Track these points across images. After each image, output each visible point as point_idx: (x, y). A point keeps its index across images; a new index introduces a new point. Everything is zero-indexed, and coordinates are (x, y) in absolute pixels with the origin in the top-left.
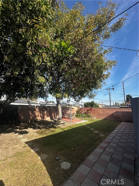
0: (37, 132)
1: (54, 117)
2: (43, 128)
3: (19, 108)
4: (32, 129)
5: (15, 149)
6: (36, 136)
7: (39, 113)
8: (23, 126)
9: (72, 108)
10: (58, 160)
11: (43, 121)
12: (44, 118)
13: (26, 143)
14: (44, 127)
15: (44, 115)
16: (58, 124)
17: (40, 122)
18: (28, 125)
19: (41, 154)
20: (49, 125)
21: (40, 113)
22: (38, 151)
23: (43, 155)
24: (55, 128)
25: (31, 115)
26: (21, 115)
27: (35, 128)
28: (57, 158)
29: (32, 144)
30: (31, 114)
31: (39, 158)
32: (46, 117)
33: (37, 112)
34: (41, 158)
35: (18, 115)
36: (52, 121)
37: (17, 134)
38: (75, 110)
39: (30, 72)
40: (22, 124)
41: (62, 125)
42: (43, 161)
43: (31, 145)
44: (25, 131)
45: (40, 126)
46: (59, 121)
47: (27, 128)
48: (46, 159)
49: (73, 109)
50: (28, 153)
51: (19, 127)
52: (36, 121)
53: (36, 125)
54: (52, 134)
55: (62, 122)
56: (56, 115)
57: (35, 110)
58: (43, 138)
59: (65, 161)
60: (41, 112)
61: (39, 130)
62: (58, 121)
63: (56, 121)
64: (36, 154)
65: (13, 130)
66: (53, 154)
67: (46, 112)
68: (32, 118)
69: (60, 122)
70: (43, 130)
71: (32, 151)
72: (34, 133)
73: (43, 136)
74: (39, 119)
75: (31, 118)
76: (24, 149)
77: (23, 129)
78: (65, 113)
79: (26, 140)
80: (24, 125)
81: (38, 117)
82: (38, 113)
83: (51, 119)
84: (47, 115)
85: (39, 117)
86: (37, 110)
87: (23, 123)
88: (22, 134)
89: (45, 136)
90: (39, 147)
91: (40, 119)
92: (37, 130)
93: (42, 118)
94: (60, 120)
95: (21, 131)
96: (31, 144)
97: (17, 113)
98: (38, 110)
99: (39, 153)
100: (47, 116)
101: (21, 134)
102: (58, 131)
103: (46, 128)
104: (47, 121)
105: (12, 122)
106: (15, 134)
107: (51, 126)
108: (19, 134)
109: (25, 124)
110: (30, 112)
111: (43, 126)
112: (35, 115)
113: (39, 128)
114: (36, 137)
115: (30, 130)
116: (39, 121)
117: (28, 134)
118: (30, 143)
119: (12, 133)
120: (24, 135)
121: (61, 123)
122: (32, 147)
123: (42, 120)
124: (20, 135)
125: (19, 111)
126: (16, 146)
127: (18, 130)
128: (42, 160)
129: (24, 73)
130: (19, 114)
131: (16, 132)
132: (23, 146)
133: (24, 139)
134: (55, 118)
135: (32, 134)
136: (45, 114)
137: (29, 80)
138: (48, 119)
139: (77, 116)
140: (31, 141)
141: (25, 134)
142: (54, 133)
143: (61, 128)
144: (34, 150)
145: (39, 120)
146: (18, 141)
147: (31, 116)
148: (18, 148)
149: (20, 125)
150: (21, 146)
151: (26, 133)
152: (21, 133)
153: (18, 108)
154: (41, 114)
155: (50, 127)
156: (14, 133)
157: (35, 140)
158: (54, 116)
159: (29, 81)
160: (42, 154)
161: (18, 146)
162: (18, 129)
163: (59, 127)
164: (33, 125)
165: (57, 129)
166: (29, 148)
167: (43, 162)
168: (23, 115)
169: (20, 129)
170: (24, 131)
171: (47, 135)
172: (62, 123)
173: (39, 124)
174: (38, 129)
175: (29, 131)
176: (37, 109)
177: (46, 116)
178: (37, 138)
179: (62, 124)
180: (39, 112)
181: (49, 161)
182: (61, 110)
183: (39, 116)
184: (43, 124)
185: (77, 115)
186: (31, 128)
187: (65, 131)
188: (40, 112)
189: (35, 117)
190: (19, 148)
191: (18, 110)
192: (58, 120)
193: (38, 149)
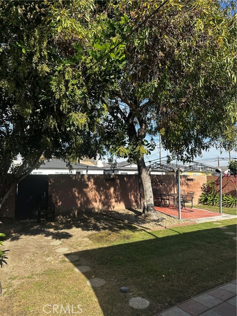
0: (90, 237)
1: (134, 204)
2: (104, 228)
3: (51, 182)
4: (80, 229)
5: (45, 264)
6: (87, 244)
7: (97, 193)
8: (62, 223)
9: (188, 180)
10: (126, 292)
11: (107, 212)
12: (109, 206)
13: (67, 255)
14: (107, 227)
15: (108, 197)
16: (144, 222)
17: (101, 214)
18: (73, 221)
19: (93, 277)
20: (120, 223)
21: (99, 193)
22: (87, 272)
23: (96, 280)
24: (134, 229)
25: (78, 198)
26: (55, 197)
27: (86, 227)
28: (123, 288)
29: (79, 259)
30: (77, 195)
31: (88, 283)
32: (114, 204)
33: (91, 190)
34: (91, 284)
35: (49, 197)
36: (131, 213)
37: (50, 238)
38: (198, 183)
39: (53, 106)
40: (60, 218)
41: (152, 224)
42: (95, 289)
43: (75, 260)
44: (66, 233)
45: (99, 224)
46: (146, 212)
47: (70, 227)
48: (102, 286)
49: (192, 180)
50: (67, 273)
51: (53, 224)
52: (91, 213)
53: (90, 222)
54: (122, 242)
55: (154, 215)
56: (139, 197)
57: (87, 186)
58: (100, 249)
59: (139, 295)
60: (102, 191)
61: (94, 232)
62: (143, 215)
63: (140, 214)
64: (83, 277)
65: (43, 229)
66: (118, 281)
67: (112, 190)
68: (81, 203)
69: (150, 215)
70: (103, 233)
71: (76, 270)
72: (84, 237)
73: (101, 246)
74: (97, 206)
75: (79, 205)
76: (62, 266)
77: (62, 229)
78: (167, 192)
79: (66, 250)
80: (64, 221)
81: (94, 203)
82: (93, 193)
83: (129, 207)
84: (117, 198)
85: (96, 202)
86: (90, 185)
87: (63, 216)
88: (60, 239)
89: (105, 246)
90: (90, 266)
91: (100, 207)
92: (90, 232)
93: (104, 206)
94: (148, 211)
95: (58, 233)
96: (77, 258)
97: (47, 194)
98: (94, 186)
99: (88, 275)
100: (116, 201)
101: (57, 239)
102: (138, 237)
103: (111, 229)
104: (118, 213)
105: (39, 213)
106: (46, 238)
107: (125, 224)
108: (53, 238)
109: (66, 217)
110: (75, 191)
111: (106, 225)
112: (88, 198)
113: (96, 228)
114: (86, 246)
115: (75, 231)
116: (97, 213)
117: (71, 238)
118: (73, 256)
119: (40, 235)
120: (62, 240)
121: (152, 218)
122: (77, 264)
123: (104, 211)
124: (54, 240)
125: (50, 188)
126: (48, 259)
127: (52, 230)
128: (93, 287)
129: (41, 109)
130: (52, 196)
131: (48, 234)
132: (61, 260)
133: (62, 248)
134: (138, 204)
135: (80, 239)
136: (111, 196)
137: (52, 123)
138: (119, 207)
139: (204, 201)
140: (75, 254)
141: (64, 238)
142: (127, 241)
143: (148, 231)
144: (80, 270)
145: (97, 211)
146: (51, 252)
147: (79, 200)
148: (50, 263)
149: (57, 220)
150: (56, 260)
151: (67, 236)
152: (58, 236)
153: (48, 183)
154: (101, 196)
155: (121, 228)
156: (44, 235)
157: (85, 251)
158: (136, 201)
159: (54, 125)
160: (95, 277)
161: (52, 259)
162: (51, 228)
163: (145, 229)
164: (85, 220)
165: (137, 233)
166: (71, 265)
167: (95, 291)
168: (59, 196)
169: (56, 228)
170: (62, 233)
171: (111, 245)
172: (155, 218)
173: (98, 220)
174: (93, 230)
175: (73, 234)
176: (89, 183)
177: (113, 200)
178: (89, 248)
179: (155, 221)
180: (96, 190)
181: (106, 290)
182: (150, 184)
183: (95, 199)
184: (106, 220)
185: (206, 200)
186: (78, 227)
187: (157, 239)
188: (98, 190)
189: (88, 201)
190: (53, 263)
191: (48, 185)
192: (144, 212)
193: (87, 269)
